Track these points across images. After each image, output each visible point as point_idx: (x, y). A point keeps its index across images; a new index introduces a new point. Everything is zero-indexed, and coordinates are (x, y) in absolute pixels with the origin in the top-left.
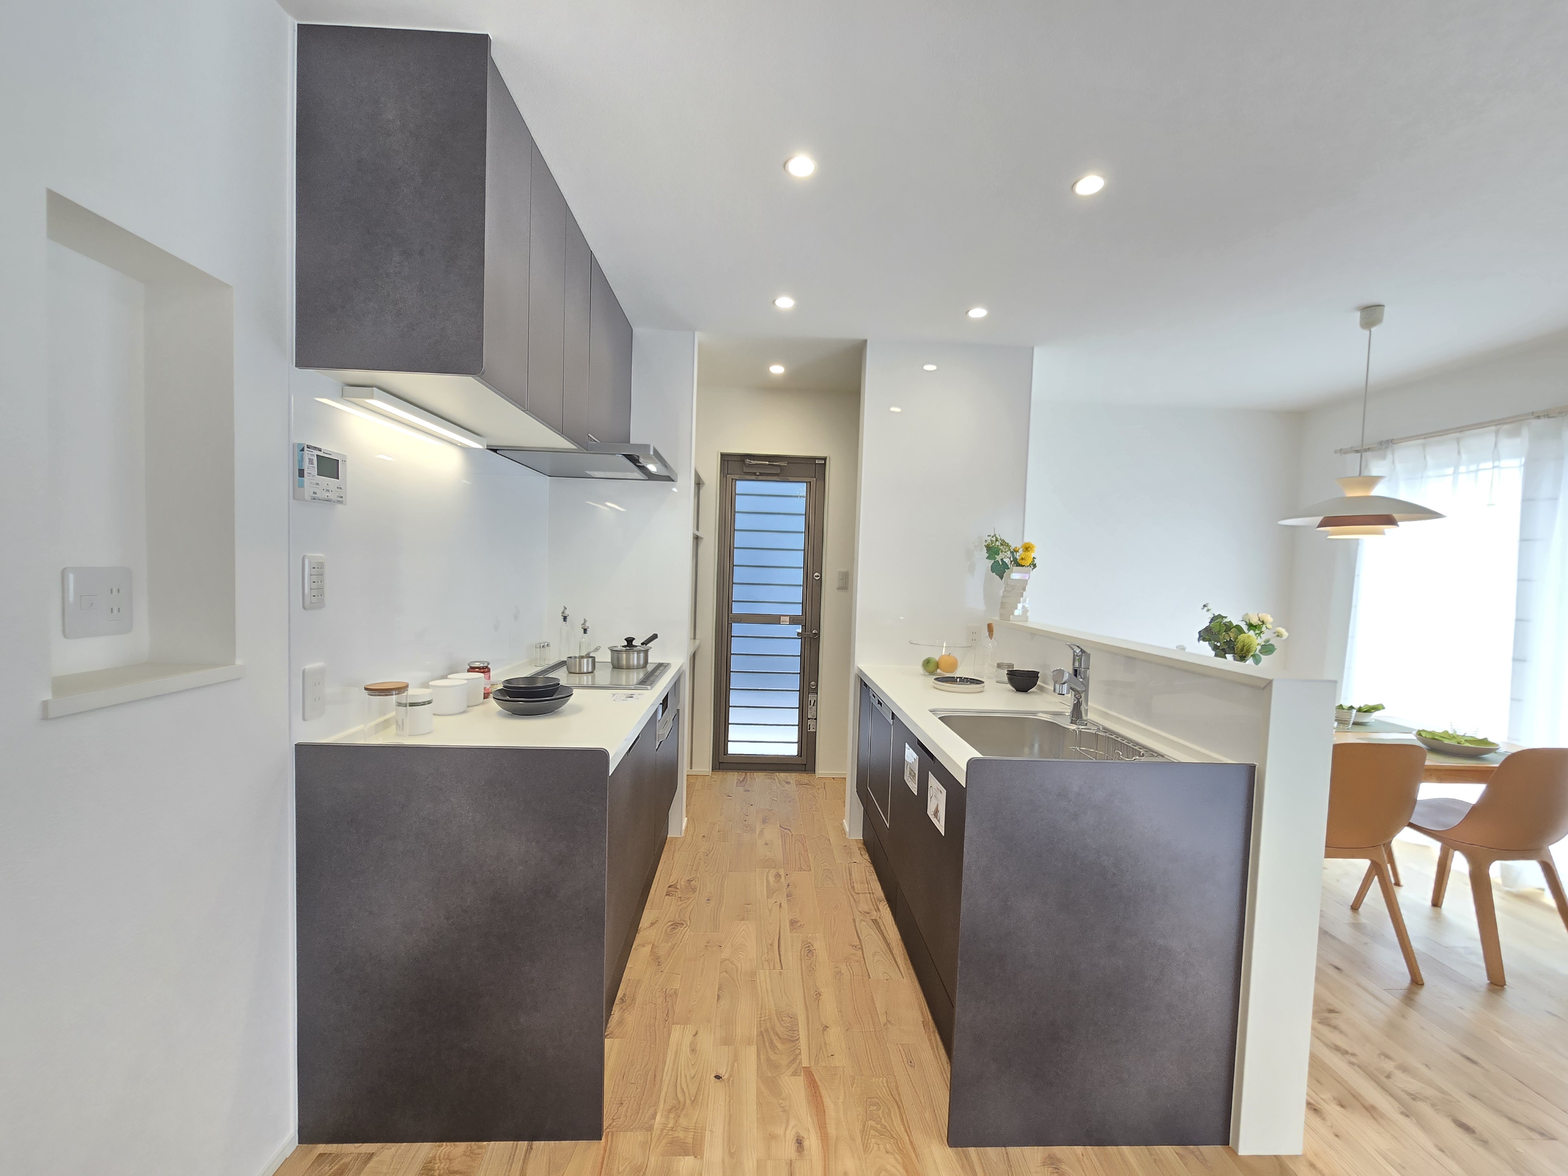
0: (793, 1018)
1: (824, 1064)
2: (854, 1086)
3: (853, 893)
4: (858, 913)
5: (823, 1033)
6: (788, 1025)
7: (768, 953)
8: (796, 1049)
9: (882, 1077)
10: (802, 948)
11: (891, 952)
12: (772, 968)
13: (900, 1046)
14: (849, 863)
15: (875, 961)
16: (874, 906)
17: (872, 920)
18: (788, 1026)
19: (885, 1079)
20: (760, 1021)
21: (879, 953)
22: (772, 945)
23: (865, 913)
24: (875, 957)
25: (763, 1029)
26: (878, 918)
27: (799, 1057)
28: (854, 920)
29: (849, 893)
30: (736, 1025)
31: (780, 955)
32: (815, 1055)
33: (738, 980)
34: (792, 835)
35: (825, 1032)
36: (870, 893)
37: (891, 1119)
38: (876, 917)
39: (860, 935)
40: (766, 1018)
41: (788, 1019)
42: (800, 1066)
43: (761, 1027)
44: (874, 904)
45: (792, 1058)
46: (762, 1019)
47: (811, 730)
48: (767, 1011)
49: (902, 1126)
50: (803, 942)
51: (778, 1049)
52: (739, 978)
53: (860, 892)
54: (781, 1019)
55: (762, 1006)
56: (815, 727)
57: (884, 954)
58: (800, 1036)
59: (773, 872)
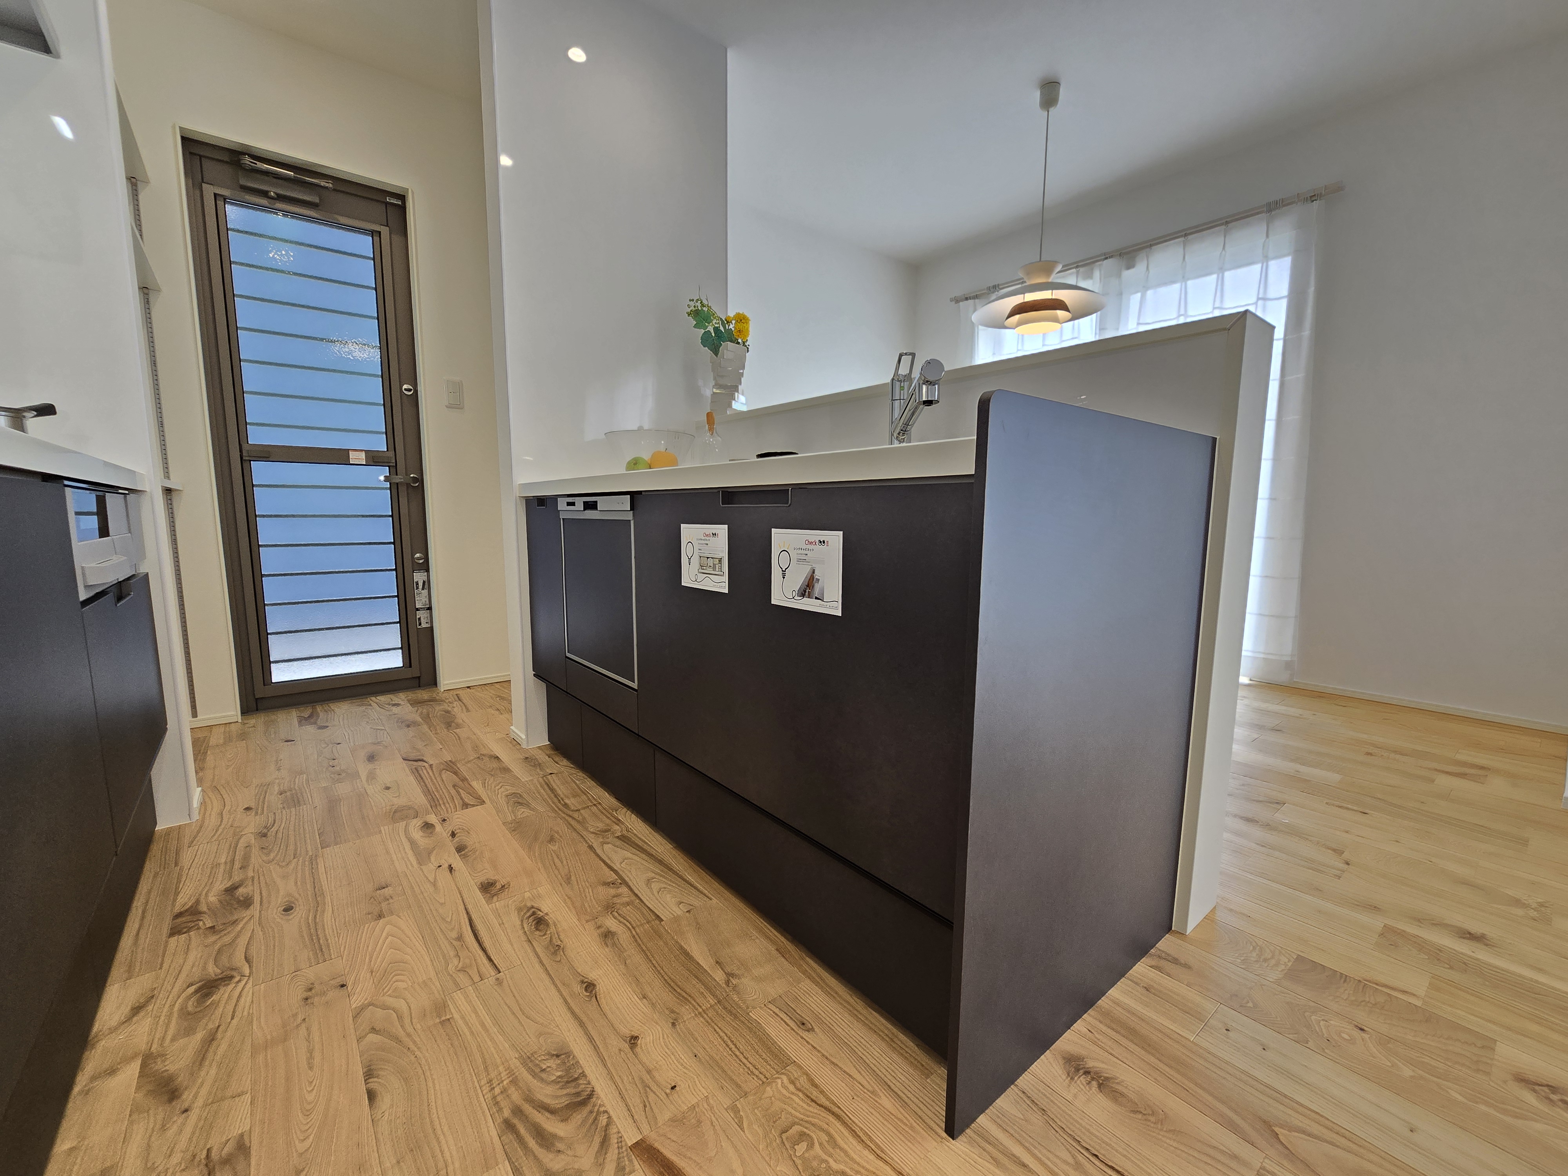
0: (562, 1054)
1: (667, 1115)
2: (745, 1125)
3: (571, 813)
4: (592, 836)
5: (633, 1052)
6: (559, 1074)
7: (458, 956)
8: (597, 1115)
9: (779, 1078)
10: (522, 921)
11: (671, 869)
12: (476, 978)
13: (770, 1006)
14: (542, 777)
15: (656, 894)
16: (611, 819)
17: (618, 837)
18: (559, 1077)
19: (785, 1078)
20: (494, 1097)
21: (655, 878)
22: (460, 938)
23: (603, 832)
24: (652, 887)
25: (507, 1113)
26: (625, 833)
27: (613, 1130)
28: (591, 847)
29: (563, 815)
30: (438, 1140)
31: (484, 950)
32: (641, 1105)
33: (409, 1035)
34: (431, 766)
35: (638, 1050)
36: (595, 805)
37: (842, 1149)
38: (622, 831)
39: (612, 865)
40: (505, 1083)
41: (552, 1063)
42: (624, 1149)
43: (500, 1110)
44: (609, 816)
45: (597, 1140)
46: (497, 1090)
47: (424, 625)
48: (501, 1068)
49: (866, 1152)
50: (519, 910)
51: (561, 1139)
52: (410, 1029)
53: (580, 808)
54: (537, 1070)
55: (484, 1062)
56: (429, 621)
57: (661, 876)
58: (594, 1082)
59: (417, 823)
